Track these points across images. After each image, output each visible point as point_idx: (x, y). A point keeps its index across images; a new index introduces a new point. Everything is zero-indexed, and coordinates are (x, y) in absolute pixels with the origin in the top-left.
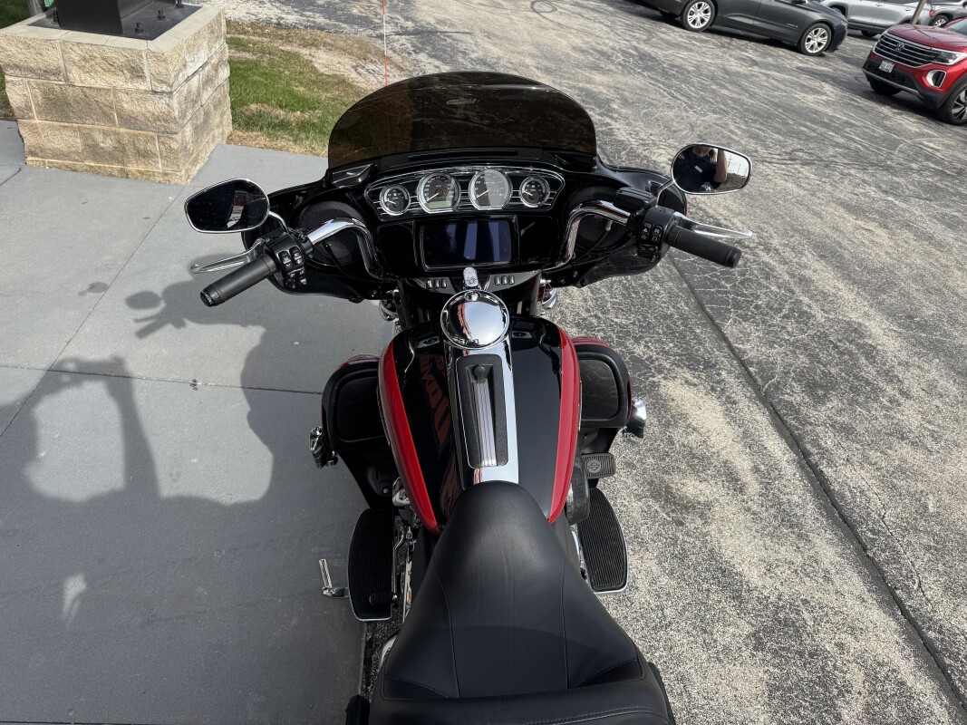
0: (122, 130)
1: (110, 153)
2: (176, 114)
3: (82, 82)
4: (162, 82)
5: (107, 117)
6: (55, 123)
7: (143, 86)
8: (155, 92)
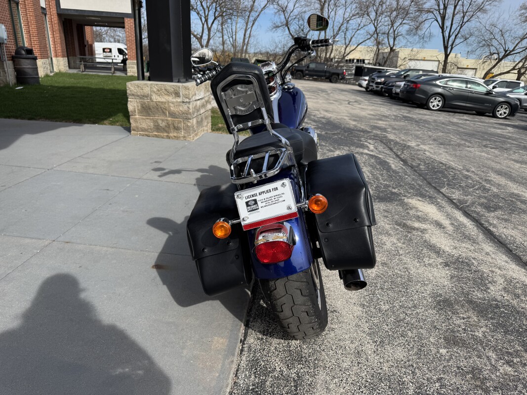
0: (169, 119)
1: (163, 128)
2: (191, 111)
3: (156, 99)
4: (187, 98)
5: (164, 113)
6: (144, 117)
7: (179, 100)
8: (183, 102)
